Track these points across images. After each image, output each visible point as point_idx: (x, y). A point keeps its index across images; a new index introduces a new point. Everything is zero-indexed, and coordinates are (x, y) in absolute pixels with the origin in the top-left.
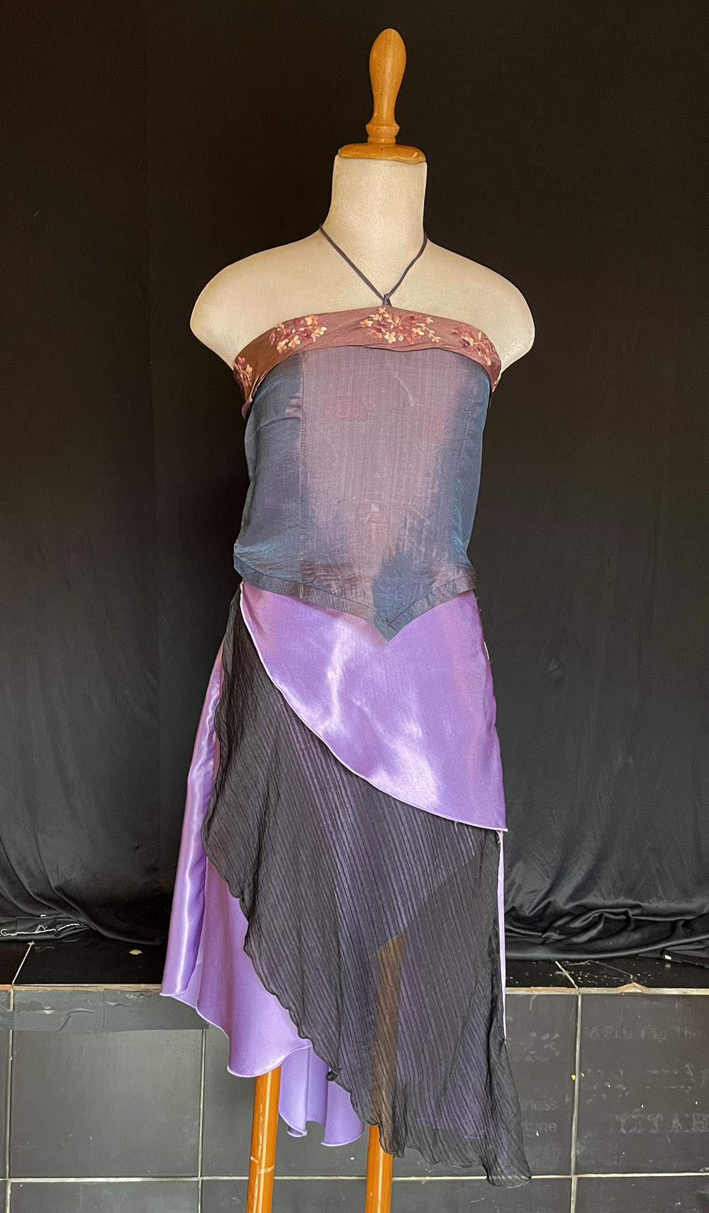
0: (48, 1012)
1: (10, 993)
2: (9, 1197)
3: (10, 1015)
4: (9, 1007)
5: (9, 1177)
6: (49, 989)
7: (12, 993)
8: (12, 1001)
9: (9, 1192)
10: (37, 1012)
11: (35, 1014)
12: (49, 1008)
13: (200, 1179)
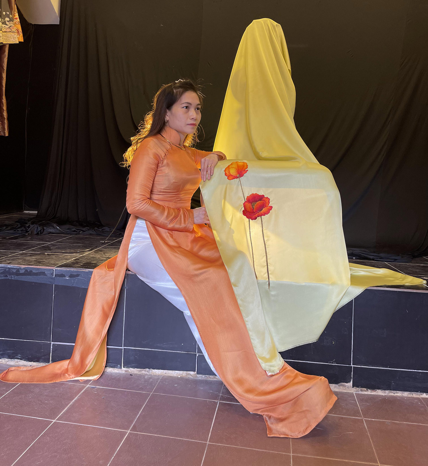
0: (67, 278)
1: (54, 270)
2: (51, 349)
3: (54, 279)
4: (53, 276)
5: (52, 342)
6: (68, 269)
7: (55, 270)
8: (54, 273)
9: (52, 347)
10: (63, 278)
11: (63, 279)
12: (68, 277)
13: (123, 348)
